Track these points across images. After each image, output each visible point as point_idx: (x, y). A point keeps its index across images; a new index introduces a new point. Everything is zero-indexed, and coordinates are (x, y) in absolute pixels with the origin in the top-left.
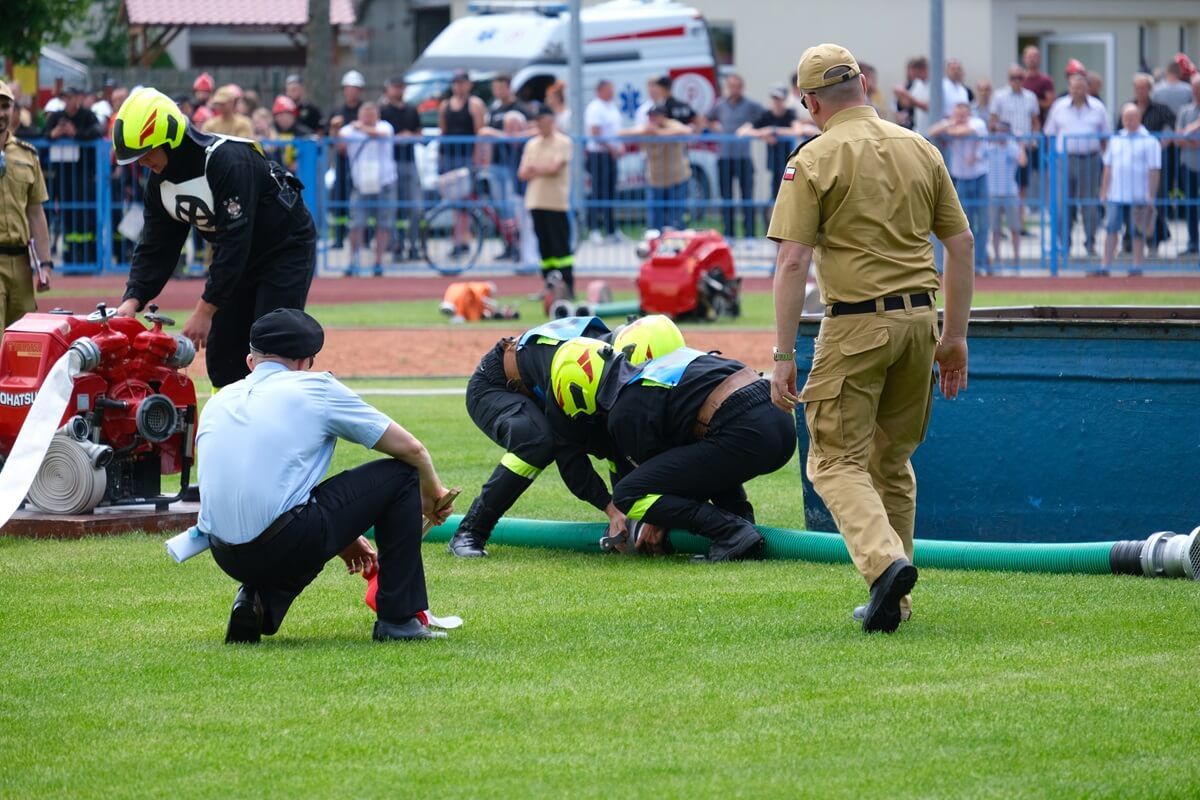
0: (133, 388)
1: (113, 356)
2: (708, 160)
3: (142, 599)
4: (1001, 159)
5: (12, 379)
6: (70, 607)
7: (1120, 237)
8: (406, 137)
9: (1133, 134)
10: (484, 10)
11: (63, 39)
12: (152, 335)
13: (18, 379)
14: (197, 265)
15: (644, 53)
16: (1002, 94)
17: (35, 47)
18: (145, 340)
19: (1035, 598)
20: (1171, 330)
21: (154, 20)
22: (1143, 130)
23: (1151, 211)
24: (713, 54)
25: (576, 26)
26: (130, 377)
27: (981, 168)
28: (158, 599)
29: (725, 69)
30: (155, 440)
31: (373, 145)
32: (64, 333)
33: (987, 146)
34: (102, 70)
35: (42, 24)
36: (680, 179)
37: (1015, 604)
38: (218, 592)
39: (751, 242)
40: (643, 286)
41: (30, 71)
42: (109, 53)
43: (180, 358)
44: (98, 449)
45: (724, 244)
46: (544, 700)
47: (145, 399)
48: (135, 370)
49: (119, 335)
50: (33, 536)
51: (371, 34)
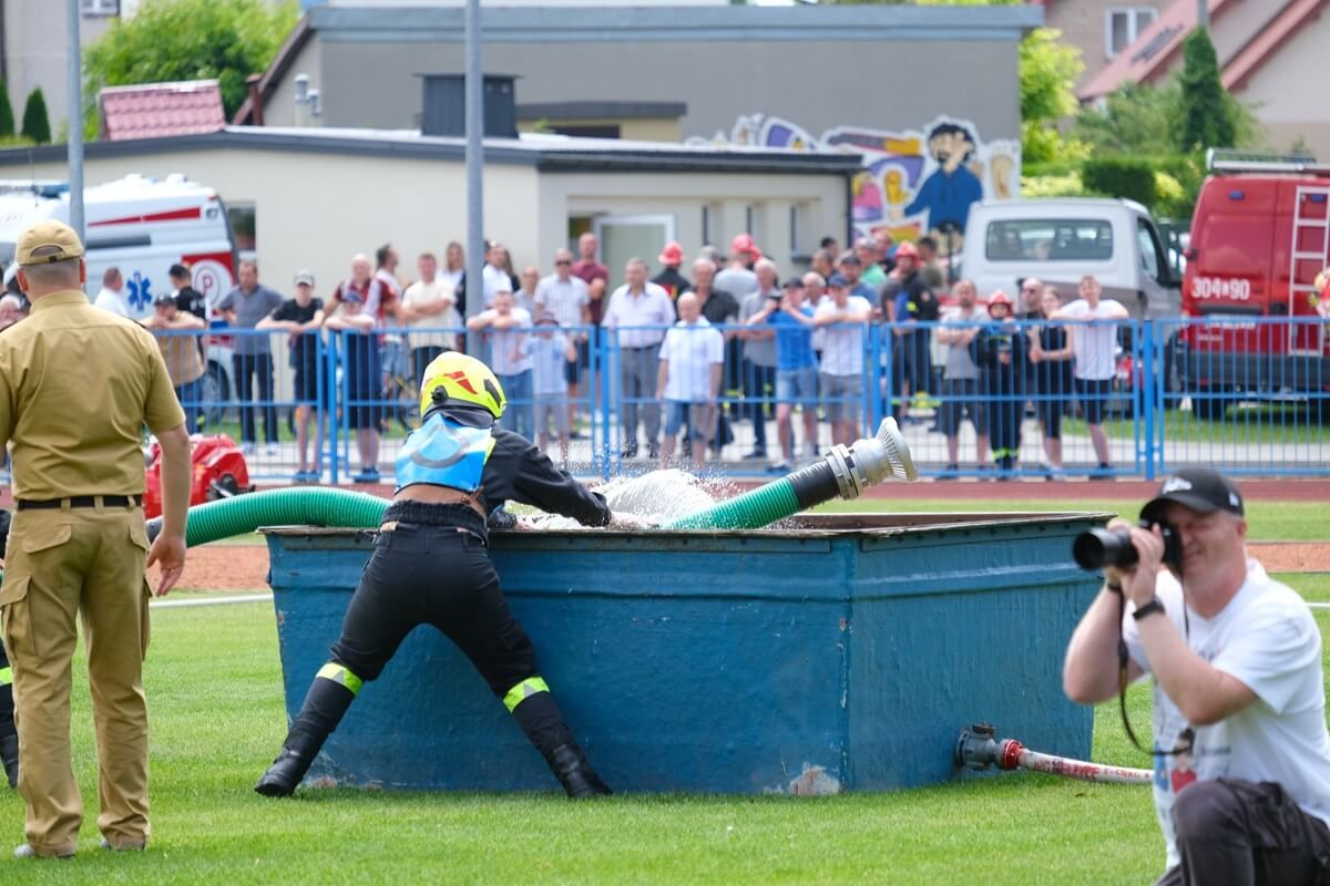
2: (224, 355)
4: (548, 353)
7: (679, 438)
9: (692, 326)
15: (154, 238)
16: (549, 282)
19: (537, 839)
20: (690, 541)
22: (703, 321)
23: (712, 410)
24: (230, 238)
25: (78, 209)
27: (526, 364)
29: (245, 256)
33: (531, 340)
36: (192, 378)
37: (514, 845)
39: (273, 447)
45: (240, 448)
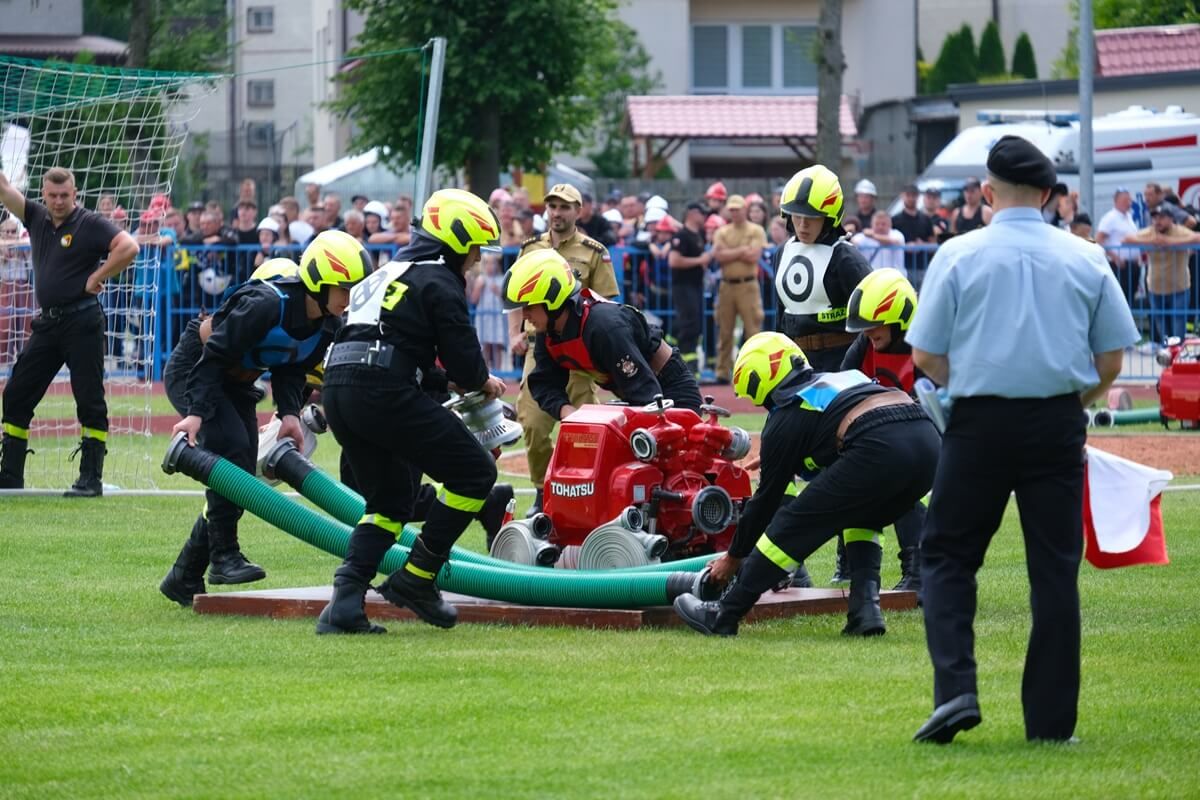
0: (689, 479)
1: (669, 447)
3: (711, 687)
5: (568, 470)
6: (641, 694)
8: (918, 245)
10: (993, 119)
11: (573, 148)
12: (709, 426)
13: (574, 470)
14: (709, 371)
15: (1154, 163)
17: (544, 156)
18: (700, 432)
21: (658, 131)
25: (1088, 134)
26: (686, 469)
28: (727, 687)
30: (711, 532)
31: (885, 252)
32: (621, 424)
34: (604, 182)
35: (553, 134)
38: (786, 682)
40: (1163, 391)
41: (539, 179)
42: (611, 165)
43: (735, 450)
44: (653, 538)
46: (1138, 788)
47: (701, 491)
48: (690, 462)
49: (675, 426)
50: (590, 627)
51: (872, 145)
